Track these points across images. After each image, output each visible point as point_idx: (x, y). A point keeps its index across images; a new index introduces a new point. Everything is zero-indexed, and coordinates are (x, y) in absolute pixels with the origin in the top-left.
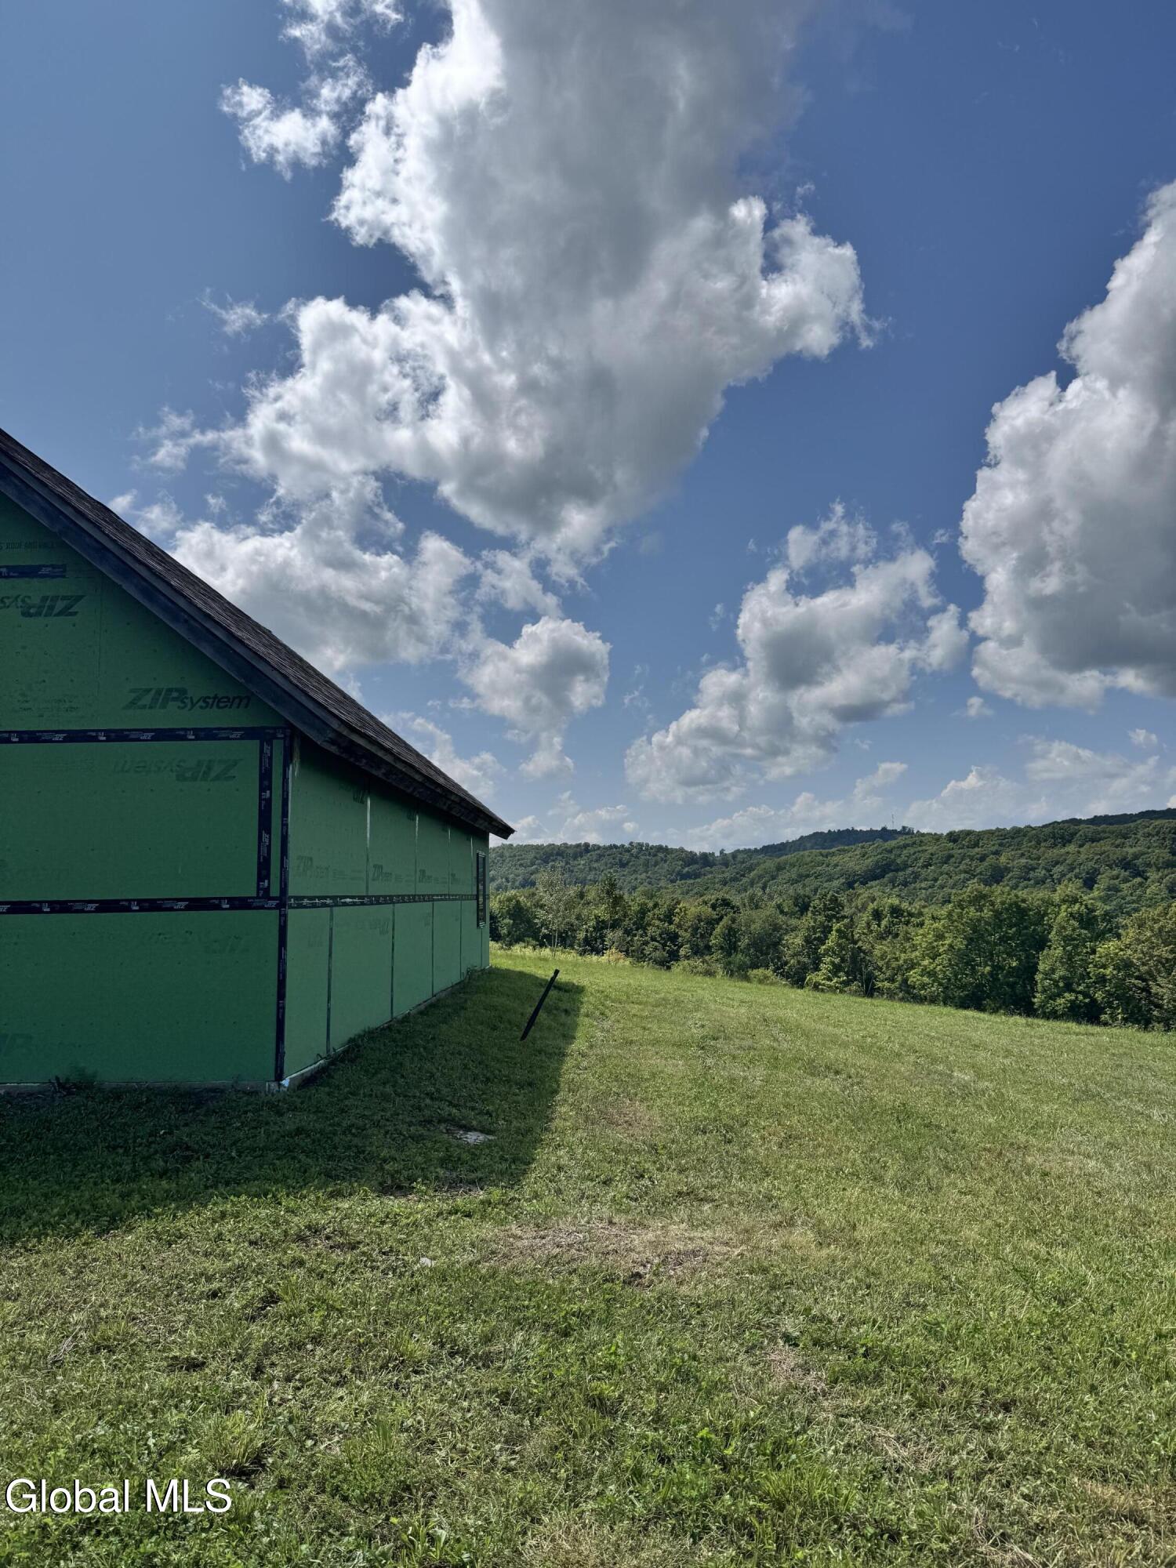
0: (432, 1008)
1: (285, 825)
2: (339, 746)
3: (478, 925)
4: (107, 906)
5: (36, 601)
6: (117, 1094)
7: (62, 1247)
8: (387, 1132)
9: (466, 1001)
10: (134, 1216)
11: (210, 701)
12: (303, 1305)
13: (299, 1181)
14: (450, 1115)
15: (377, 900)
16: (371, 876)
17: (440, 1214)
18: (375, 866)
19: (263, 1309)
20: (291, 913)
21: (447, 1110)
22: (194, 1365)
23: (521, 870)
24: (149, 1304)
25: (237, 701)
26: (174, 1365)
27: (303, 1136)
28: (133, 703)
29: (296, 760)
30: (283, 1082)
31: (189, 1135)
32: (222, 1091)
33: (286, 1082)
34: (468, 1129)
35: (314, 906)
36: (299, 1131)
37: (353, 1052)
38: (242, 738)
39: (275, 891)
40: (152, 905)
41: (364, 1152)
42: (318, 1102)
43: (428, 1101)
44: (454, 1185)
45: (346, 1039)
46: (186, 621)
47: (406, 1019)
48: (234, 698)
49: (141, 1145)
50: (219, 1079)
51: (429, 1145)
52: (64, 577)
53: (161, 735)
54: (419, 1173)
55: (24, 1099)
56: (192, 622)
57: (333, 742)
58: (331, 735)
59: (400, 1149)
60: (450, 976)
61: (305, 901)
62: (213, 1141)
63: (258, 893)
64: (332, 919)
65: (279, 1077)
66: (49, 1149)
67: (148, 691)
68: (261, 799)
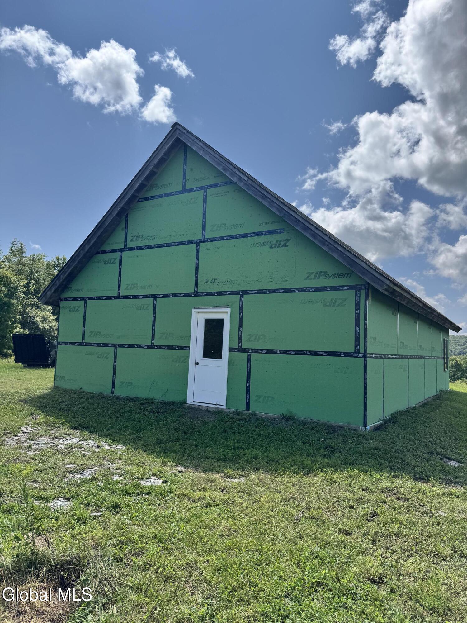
0: (425, 405)
1: (365, 324)
2: (389, 292)
3: (444, 371)
4: (299, 353)
5: (274, 242)
6: (304, 423)
7: (292, 477)
8: (414, 455)
9: (441, 404)
10: (317, 470)
11: (336, 275)
12: (389, 520)
13: (380, 468)
14: (441, 452)
15: (401, 357)
16: (399, 347)
17: (444, 494)
18: (401, 342)
19: (372, 517)
20: (368, 360)
21: (439, 450)
22: (348, 533)
23: (458, 347)
24: (327, 505)
25: (346, 275)
26: (340, 531)
27: (378, 450)
28: (308, 277)
29: (370, 298)
30: (367, 427)
31: (332, 443)
32: (343, 428)
33: (368, 427)
34: (450, 459)
35: (377, 358)
36: (376, 448)
37: (394, 419)
38: (348, 289)
39: (362, 351)
40: (315, 353)
41: (405, 461)
42: (383, 438)
43: (430, 444)
44: (448, 482)
45: (390, 413)
46: (328, 245)
47: (414, 408)
48: (345, 274)
49: (314, 443)
50: (341, 422)
51: (433, 463)
52: (284, 233)
53: (318, 289)
54: (431, 474)
55: (272, 420)
56: (330, 245)
57: (386, 290)
58: (386, 287)
59: (421, 463)
60: (432, 392)
61: (374, 355)
62: (342, 447)
63: (355, 351)
64: (384, 364)
65: (365, 425)
66: (283, 440)
67: (313, 273)
68: (356, 314)
